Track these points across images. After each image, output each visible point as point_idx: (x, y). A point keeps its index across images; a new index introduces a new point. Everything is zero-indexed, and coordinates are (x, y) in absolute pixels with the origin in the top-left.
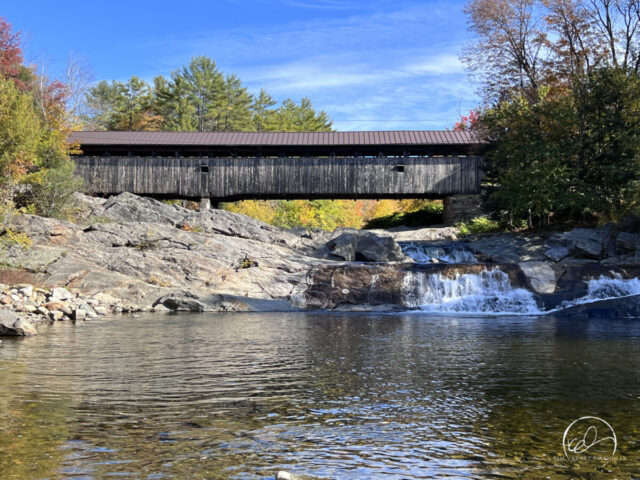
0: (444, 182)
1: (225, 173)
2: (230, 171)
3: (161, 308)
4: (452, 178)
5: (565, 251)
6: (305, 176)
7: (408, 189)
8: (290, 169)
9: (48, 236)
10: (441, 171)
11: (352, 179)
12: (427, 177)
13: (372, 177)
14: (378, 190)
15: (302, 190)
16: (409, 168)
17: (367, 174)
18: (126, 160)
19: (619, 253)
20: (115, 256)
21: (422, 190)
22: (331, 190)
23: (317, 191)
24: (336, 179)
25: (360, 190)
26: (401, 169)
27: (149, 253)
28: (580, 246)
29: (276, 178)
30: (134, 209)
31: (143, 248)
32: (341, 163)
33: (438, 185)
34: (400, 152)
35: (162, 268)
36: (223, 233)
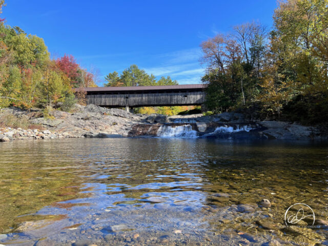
0: (199, 100)
1: (134, 99)
2: (134, 98)
3: (83, 137)
4: (202, 99)
5: (219, 119)
6: (157, 99)
7: (188, 102)
8: (152, 97)
9: (60, 117)
10: (198, 97)
11: (171, 100)
12: (194, 99)
13: (177, 99)
14: (179, 103)
15: (156, 103)
16: (189, 96)
17: (176, 98)
18: (104, 96)
19: (234, 120)
20: (77, 122)
21: (192, 102)
22: (165, 103)
23: (160, 103)
24: (166, 100)
25: (173, 103)
26: (186, 96)
27: (87, 121)
28: (223, 118)
29: (148, 100)
30: (92, 109)
31: (86, 119)
32: (168, 95)
33: (198, 101)
34: (186, 91)
35: (89, 125)
36: (116, 116)
